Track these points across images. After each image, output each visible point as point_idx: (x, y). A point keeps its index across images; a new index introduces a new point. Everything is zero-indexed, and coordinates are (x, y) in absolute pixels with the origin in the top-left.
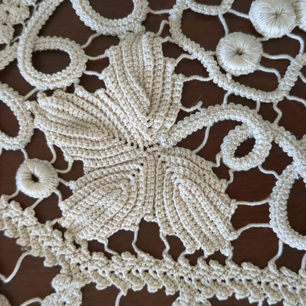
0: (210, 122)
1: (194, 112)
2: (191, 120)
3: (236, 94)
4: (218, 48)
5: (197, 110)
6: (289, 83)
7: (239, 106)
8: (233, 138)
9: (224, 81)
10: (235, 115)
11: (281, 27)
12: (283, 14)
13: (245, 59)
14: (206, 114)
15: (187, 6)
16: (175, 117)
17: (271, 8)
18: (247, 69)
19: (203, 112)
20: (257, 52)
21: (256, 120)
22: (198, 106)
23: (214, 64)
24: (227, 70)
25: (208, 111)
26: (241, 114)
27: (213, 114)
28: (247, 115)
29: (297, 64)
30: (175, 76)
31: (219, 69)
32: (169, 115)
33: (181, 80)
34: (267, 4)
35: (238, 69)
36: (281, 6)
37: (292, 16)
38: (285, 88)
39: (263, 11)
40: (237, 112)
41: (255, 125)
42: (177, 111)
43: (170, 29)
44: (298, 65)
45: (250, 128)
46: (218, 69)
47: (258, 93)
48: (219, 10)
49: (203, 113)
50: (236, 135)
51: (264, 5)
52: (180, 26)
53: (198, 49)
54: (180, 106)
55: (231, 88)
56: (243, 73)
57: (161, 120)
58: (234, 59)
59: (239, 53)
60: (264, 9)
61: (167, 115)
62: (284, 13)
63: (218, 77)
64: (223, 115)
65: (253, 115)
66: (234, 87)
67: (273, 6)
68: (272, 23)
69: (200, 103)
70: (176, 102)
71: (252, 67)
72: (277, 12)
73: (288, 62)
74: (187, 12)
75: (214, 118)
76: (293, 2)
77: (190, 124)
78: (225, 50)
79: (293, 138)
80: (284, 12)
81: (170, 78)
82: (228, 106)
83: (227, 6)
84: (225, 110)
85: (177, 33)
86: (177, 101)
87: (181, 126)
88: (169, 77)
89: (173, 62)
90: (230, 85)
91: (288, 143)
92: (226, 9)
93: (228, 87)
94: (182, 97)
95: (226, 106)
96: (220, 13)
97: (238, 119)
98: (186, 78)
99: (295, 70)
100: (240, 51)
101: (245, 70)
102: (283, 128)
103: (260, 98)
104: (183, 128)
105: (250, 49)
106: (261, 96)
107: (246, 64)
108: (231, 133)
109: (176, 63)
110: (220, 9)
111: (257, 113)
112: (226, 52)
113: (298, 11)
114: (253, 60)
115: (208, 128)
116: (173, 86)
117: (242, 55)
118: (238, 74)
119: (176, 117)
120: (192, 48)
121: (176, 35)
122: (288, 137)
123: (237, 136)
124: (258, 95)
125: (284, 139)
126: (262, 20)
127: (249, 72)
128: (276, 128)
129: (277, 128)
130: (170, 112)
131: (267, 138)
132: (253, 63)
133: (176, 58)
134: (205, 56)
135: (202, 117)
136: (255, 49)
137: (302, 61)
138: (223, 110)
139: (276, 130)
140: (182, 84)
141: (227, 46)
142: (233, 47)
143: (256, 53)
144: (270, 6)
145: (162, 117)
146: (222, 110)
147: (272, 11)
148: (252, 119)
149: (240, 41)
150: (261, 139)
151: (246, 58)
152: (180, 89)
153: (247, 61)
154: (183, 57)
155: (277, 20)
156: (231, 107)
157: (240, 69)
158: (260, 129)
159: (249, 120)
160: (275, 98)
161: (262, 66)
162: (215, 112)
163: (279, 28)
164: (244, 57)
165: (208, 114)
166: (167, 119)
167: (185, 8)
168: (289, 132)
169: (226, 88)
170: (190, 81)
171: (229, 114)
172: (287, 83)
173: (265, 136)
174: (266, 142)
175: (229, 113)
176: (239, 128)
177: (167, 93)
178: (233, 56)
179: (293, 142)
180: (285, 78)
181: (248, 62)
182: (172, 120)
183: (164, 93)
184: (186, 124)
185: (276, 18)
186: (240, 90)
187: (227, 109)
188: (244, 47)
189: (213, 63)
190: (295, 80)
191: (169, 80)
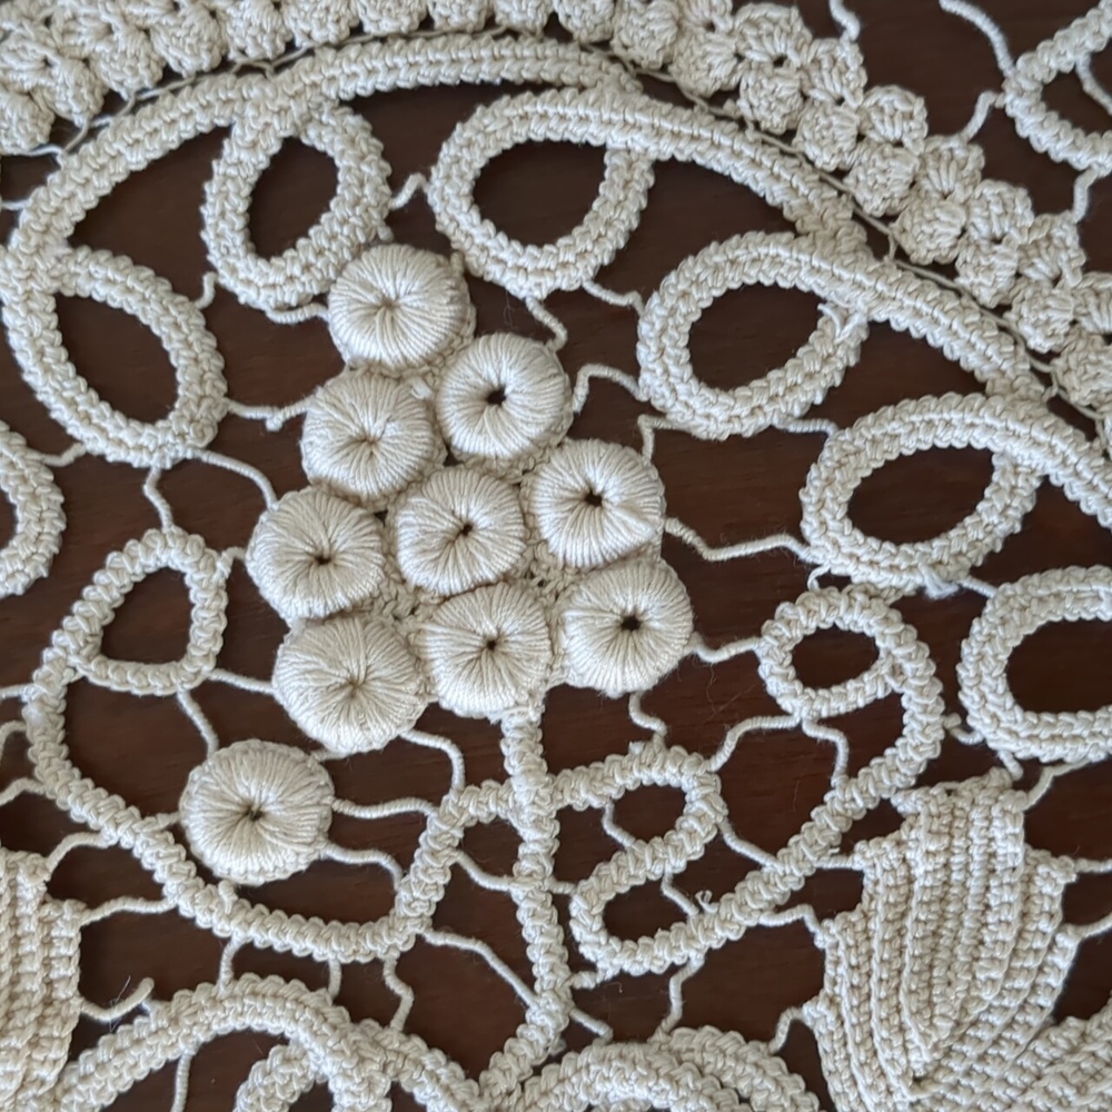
0: (181, 1046)
1: (128, 1019)
2: (119, 1045)
3: (258, 944)
4: (183, 803)
5: (139, 1011)
6: (424, 892)
7: (274, 981)
8: (262, 1092)
9: (211, 911)
10: (260, 1014)
11: (369, 723)
12: (374, 683)
13: (268, 837)
14: (165, 1023)
15: (75, 670)
16: (61, 1047)
17: (326, 669)
18: (281, 865)
19: (156, 1015)
20: (307, 806)
21: (325, 1029)
22: (141, 996)
23: (175, 859)
24: (218, 872)
25: (173, 1011)
26: (279, 1013)
27: (188, 1022)
28: (297, 1015)
29: (445, 828)
30: (49, 910)
31: (193, 873)
32: (44, 1043)
33: (70, 921)
34: (315, 659)
35: (250, 868)
36: (362, 656)
37: (402, 683)
38: (414, 910)
39: (305, 684)
40: (264, 1005)
41: (325, 1046)
42: (67, 1026)
43: (30, 750)
44: (447, 833)
45: (311, 1055)
46: (190, 871)
47: (326, 936)
48: (174, 680)
49: (156, 1018)
50: (271, 1081)
51: (307, 662)
52: (61, 736)
53: (118, 816)
54: (78, 1007)
55: (237, 929)
56: (270, 878)
57: (16, 1064)
58: (233, 840)
59: (253, 814)
60: (307, 676)
61: (34, 1043)
62: (374, 679)
63: (193, 899)
64: (225, 1019)
65: (317, 1012)
66: (249, 924)
67: (334, 663)
68: (339, 718)
69: (147, 986)
70: (63, 996)
71: (298, 854)
72: (352, 676)
73: (417, 823)
74: (78, 692)
75: (194, 1033)
76: (409, 633)
77: (117, 1062)
78: (202, 814)
79: (454, 1072)
80: (376, 674)
81: (34, 919)
82: (238, 987)
83: (200, 664)
84: (227, 1004)
85: (49, 765)
86: (67, 991)
87: (91, 1068)
88: (30, 917)
89: (36, 867)
90: (234, 922)
91: (439, 1093)
92: (197, 674)
93: (227, 928)
94: (81, 977)
95: (231, 986)
96: (180, 689)
97: (273, 1027)
98: (87, 912)
99: (437, 847)
100: (254, 808)
101: (276, 867)
102: (417, 1041)
103: (333, 951)
104: (97, 1075)
105: (282, 802)
106: (339, 945)
107: (273, 851)
108: (256, 1075)
109: (45, 869)
110: (177, 676)
111: (330, 1002)
112: (207, 819)
113: (426, 662)
114: (297, 837)
115: (182, 1062)
116: (48, 943)
117: (261, 821)
118: (257, 880)
119: (67, 1047)
120: (98, 814)
121: (47, 771)
122: (438, 1072)
123: (274, 1084)
124: (328, 940)
125: (424, 1078)
126: (308, 709)
127: (292, 870)
128: (397, 1045)
129: (401, 1043)
130: (44, 1032)
131: (365, 1085)
132: (299, 843)
133: (45, 853)
134: (142, 837)
135: (156, 1032)
136: (297, 798)
137: (462, 815)
138: (221, 1001)
139: (398, 1053)
140: (74, 934)
141: (206, 800)
142: (225, 800)
143: (302, 811)
144: (323, 665)
145: (18, 1051)
146: (215, 1002)
147: (334, 680)
148: (315, 1028)
149: (247, 778)
150: (347, 1091)
151: (273, 834)
152: (73, 950)
153: (274, 841)
154: (68, 848)
155: (355, 705)
156: (248, 991)
157: (257, 868)
158: (338, 1059)
159: (304, 1030)
160: (385, 943)
161: (333, 846)
162: (196, 1013)
163: (361, 729)
164: (266, 830)
165: (174, 1021)
166: (38, 1056)
167: (69, 677)
168: (439, 1055)
169: (222, 931)
170: (104, 920)
171: (242, 1014)
172: (417, 894)
173: (357, 1080)
174: (364, 1100)
175: (240, 1009)
176: (279, 1057)
177: (29, 969)
178: (228, 830)
179: (454, 1087)
180: (411, 877)
181: (280, 844)
182: (52, 1056)
183: (21, 969)
184: (106, 1059)
185: (352, 696)
186: (267, 930)
187: (233, 997)
188: (263, 796)
189: (170, 856)
190: (443, 880)
191: (29, 926)
